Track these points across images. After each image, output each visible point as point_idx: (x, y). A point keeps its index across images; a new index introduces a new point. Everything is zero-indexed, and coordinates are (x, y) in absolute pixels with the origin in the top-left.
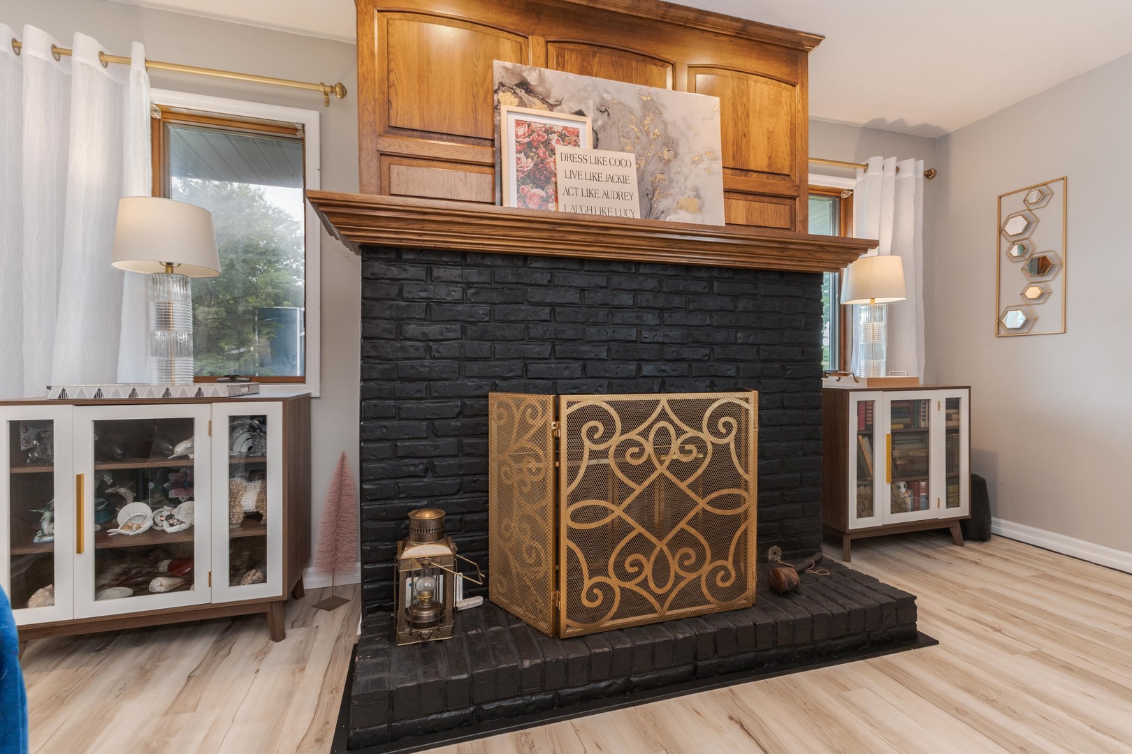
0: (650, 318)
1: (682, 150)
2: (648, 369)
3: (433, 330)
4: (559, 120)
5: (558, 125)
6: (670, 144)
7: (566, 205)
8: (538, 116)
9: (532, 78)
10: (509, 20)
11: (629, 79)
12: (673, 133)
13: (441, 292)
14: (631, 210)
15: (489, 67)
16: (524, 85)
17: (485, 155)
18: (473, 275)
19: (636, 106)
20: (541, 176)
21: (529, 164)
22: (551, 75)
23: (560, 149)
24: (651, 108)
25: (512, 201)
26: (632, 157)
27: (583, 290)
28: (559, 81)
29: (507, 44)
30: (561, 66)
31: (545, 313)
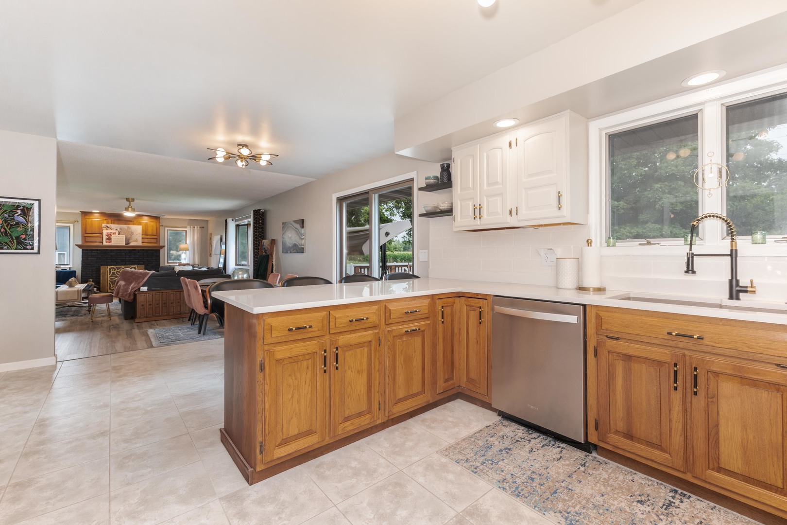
0: (127, 256)
1: (134, 233)
2: (127, 263)
3: (92, 259)
4: (112, 231)
5: (113, 232)
6: (132, 233)
7: (112, 244)
8: (109, 231)
9: (109, 226)
10: (105, 218)
11: (126, 224)
12: (133, 231)
13: (94, 254)
14: (123, 244)
15: (102, 225)
16: (107, 227)
17: (101, 235)
18: (99, 252)
19: (126, 228)
20: (109, 239)
21: (108, 237)
22: (111, 225)
23: (113, 235)
24: (128, 228)
25: (105, 243)
26: (124, 236)
27: (116, 253)
28: (113, 226)
29: (105, 221)
30: (114, 224)
31: (110, 256)
